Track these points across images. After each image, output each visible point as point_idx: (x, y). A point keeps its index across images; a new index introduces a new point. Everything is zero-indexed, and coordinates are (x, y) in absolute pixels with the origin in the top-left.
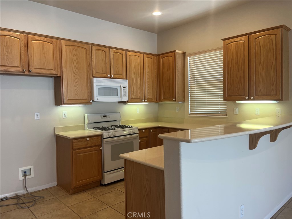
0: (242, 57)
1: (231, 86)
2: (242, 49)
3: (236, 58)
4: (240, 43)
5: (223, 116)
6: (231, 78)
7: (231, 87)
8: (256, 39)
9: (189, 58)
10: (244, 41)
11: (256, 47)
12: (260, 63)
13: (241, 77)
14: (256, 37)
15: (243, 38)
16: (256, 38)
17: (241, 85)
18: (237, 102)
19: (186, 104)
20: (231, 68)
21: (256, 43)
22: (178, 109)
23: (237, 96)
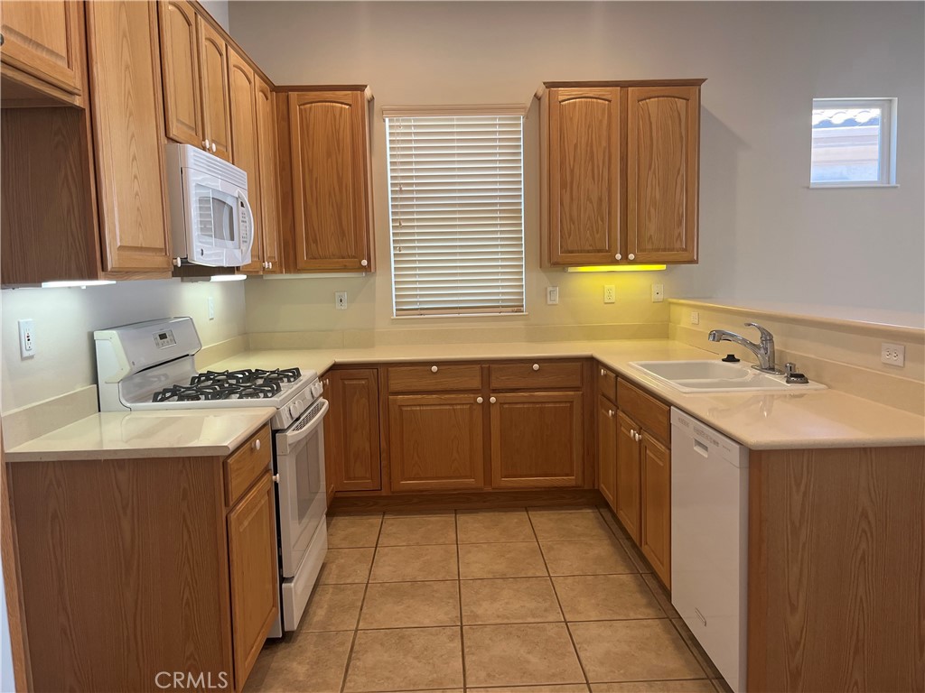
0: (604, 144)
1: (574, 224)
2: (605, 122)
3: (587, 146)
4: (597, 103)
5: (513, 312)
6: (572, 199)
7: (572, 226)
9: (387, 120)
10: (610, 101)
11: (641, 123)
12: (650, 168)
13: (600, 199)
14: (641, 98)
15: (607, 92)
16: (641, 101)
17: (600, 222)
18: (571, 269)
19: (378, 279)
20: (572, 171)
21: (641, 112)
22: (345, 297)
23: (588, 252)
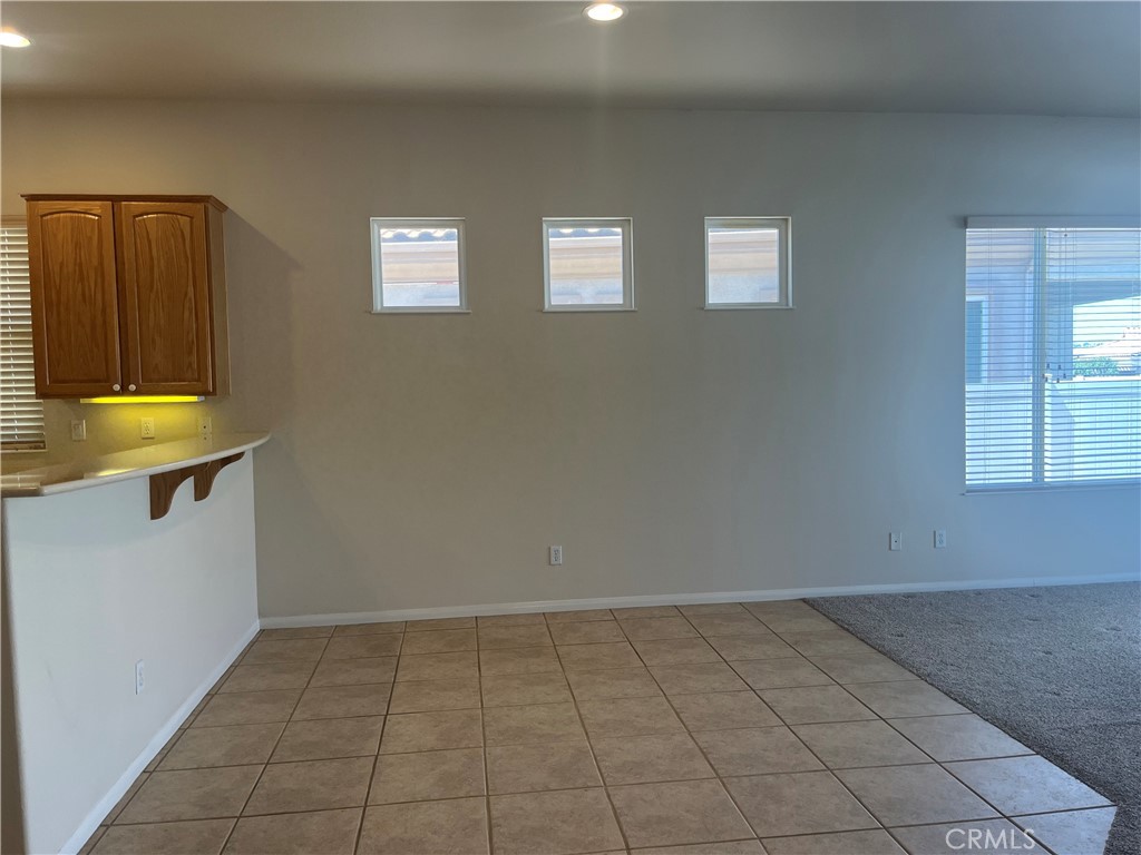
0: (95, 262)
1: (63, 349)
2: (96, 239)
3: (75, 265)
4: (85, 218)
5: (31, 448)
7: (62, 351)
8: (135, 217)
10: (100, 216)
11: (138, 240)
12: (151, 290)
13: (93, 323)
14: (137, 213)
15: (96, 206)
16: (137, 216)
17: (96, 351)
18: (83, 401)
20: (59, 292)
21: (137, 228)
23: (83, 382)
